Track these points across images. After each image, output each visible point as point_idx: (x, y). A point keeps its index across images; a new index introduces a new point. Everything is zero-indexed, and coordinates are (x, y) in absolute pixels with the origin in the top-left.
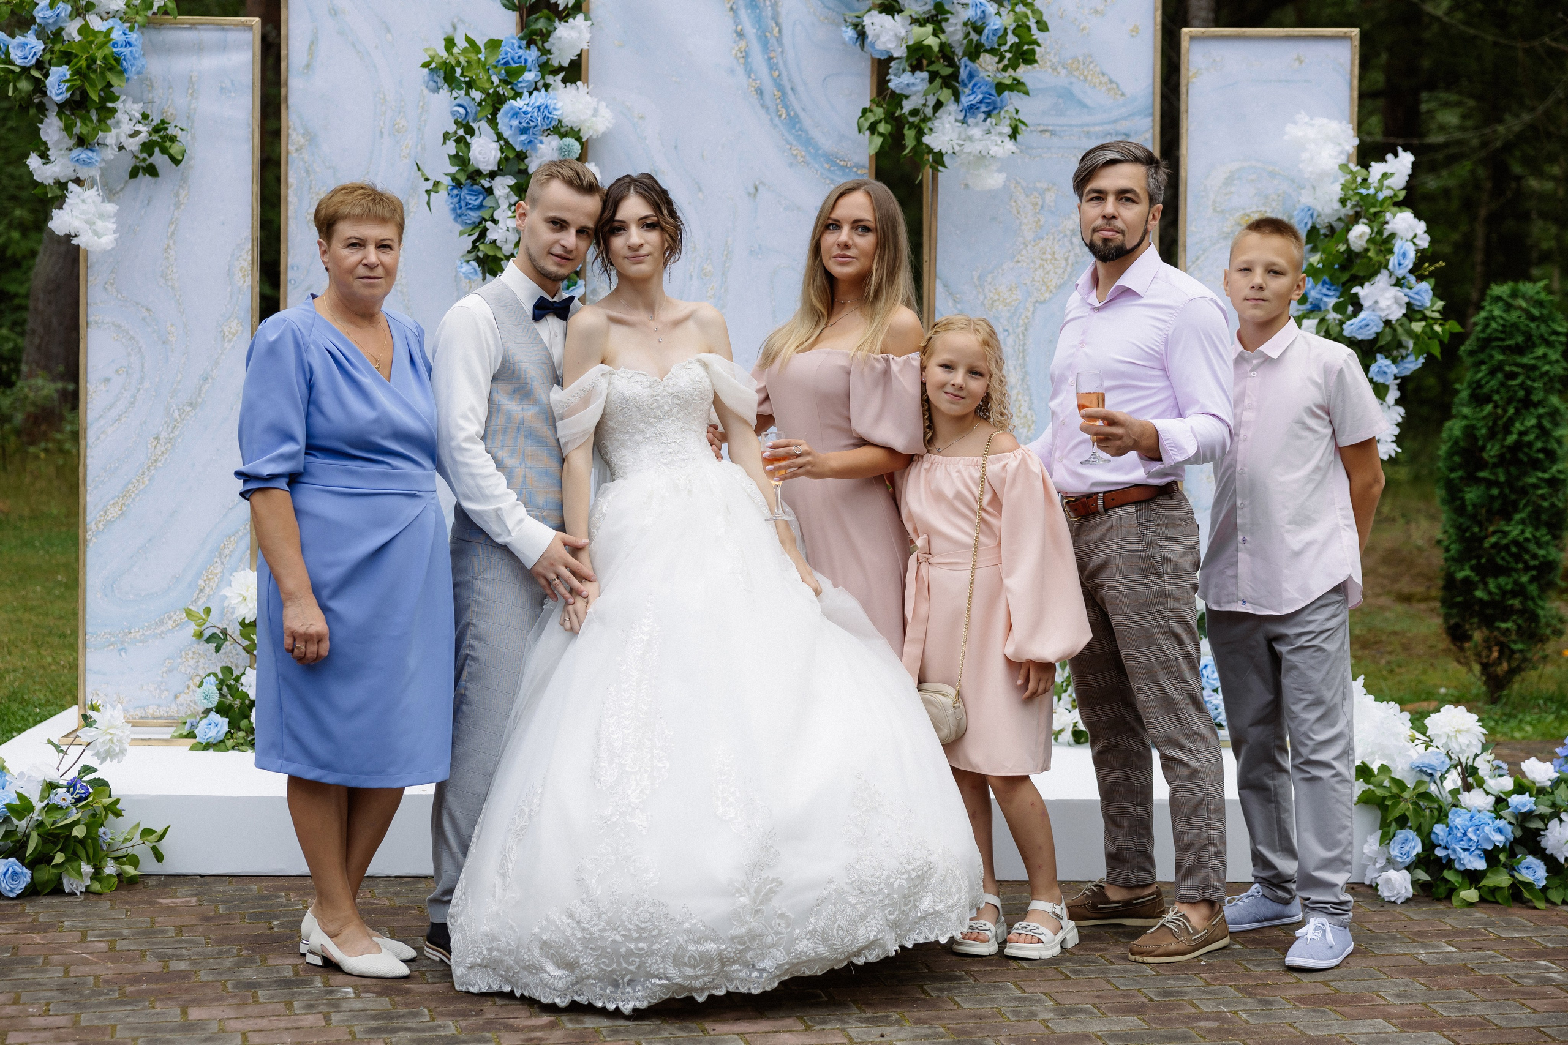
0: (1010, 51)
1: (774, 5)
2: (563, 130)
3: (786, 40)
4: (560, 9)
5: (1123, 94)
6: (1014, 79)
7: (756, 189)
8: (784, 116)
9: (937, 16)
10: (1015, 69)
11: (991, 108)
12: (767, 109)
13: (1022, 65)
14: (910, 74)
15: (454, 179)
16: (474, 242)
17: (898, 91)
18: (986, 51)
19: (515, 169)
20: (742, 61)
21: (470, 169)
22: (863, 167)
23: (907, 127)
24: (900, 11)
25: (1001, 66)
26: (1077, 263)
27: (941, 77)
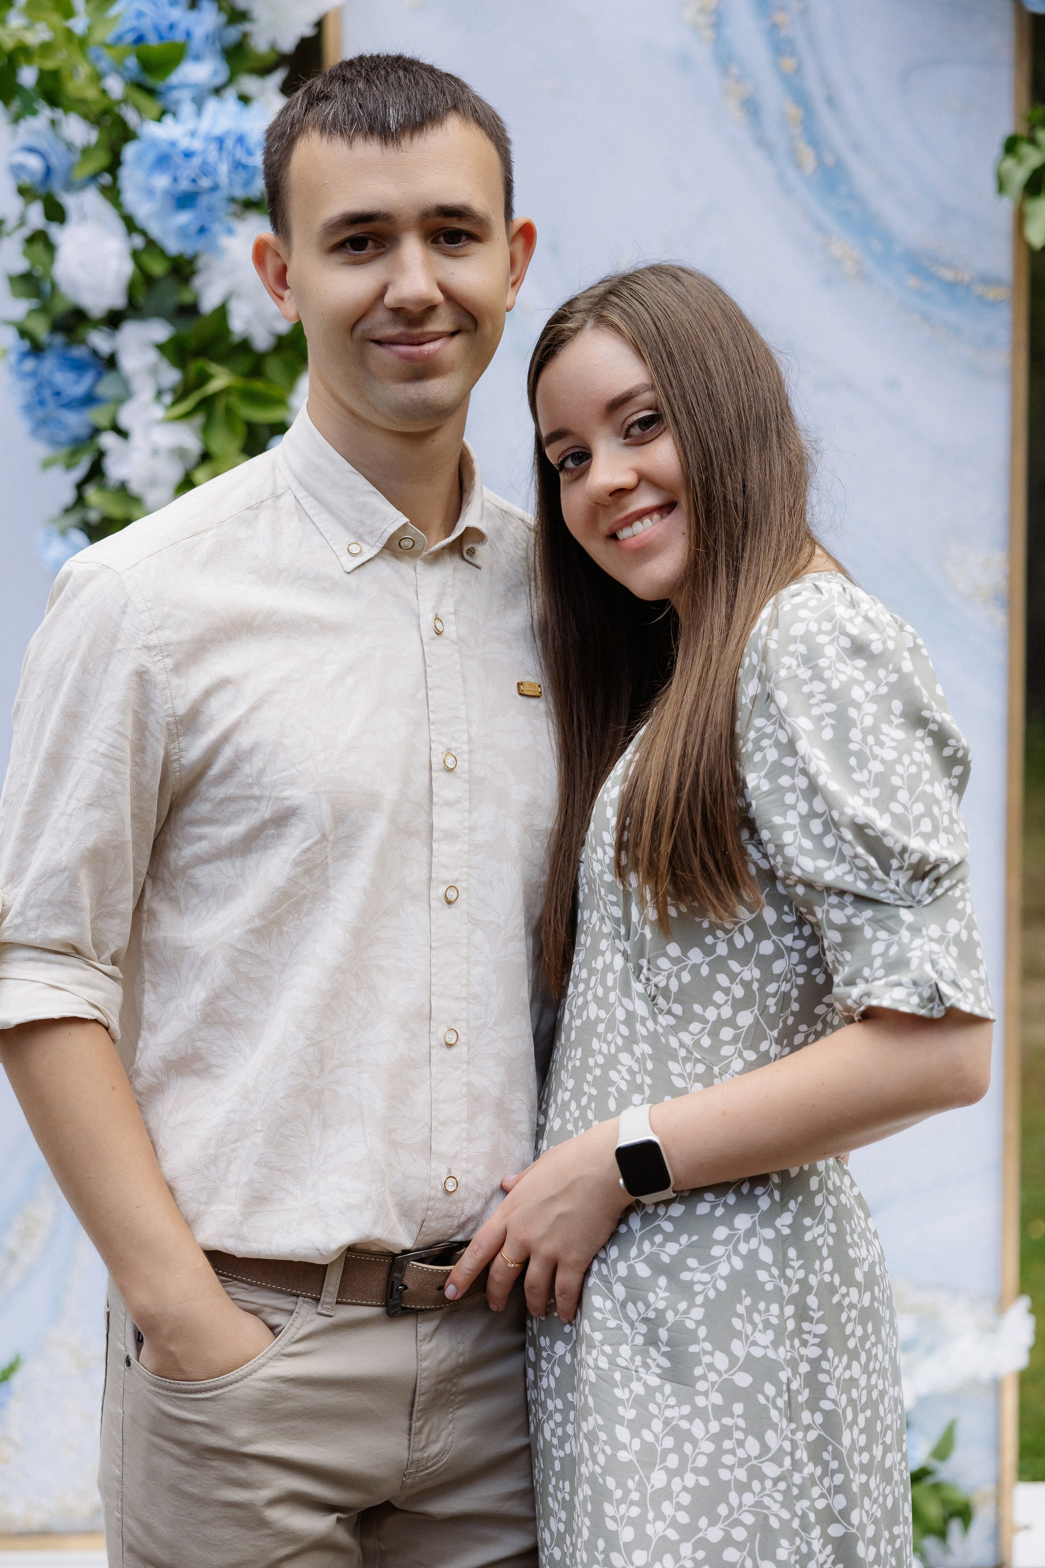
8: (810, 165)
12: (771, 150)
15: (24, 333)
16: (80, 486)
19: (169, 302)
20: (708, 34)
21: (60, 307)
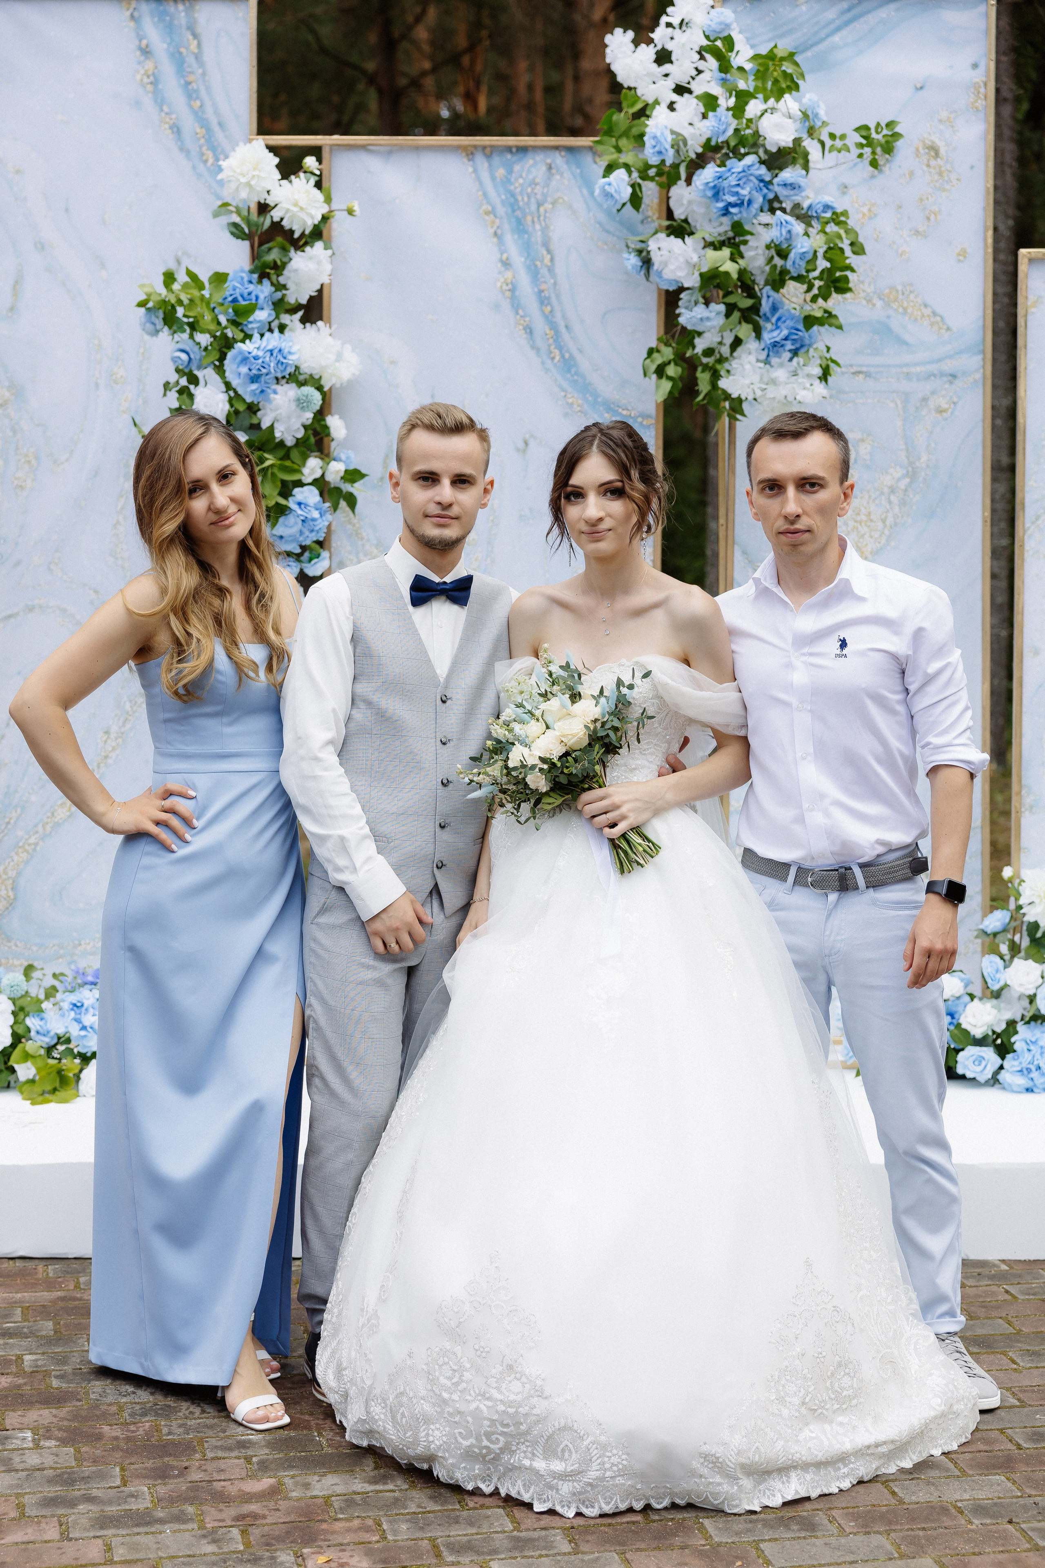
0: (820, 278)
1: (545, 230)
2: (301, 378)
3: (559, 270)
4: (296, 235)
5: (948, 329)
6: (826, 311)
7: (526, 443)
8: (557, 358)
9: (734, 238)
10: (825, 299)
11: (798, 345)
12: (538, 350)
13: (834, 295)
14: (703, 306)
17: (689, 327)
18: (793, 278)
19: (247, 424)
20: (508, 294)
22: (648, 416)
23: (700, 369)
24: (691, 233)
25: (809, 296)
26: (896, 524)
27: (740, 310)
